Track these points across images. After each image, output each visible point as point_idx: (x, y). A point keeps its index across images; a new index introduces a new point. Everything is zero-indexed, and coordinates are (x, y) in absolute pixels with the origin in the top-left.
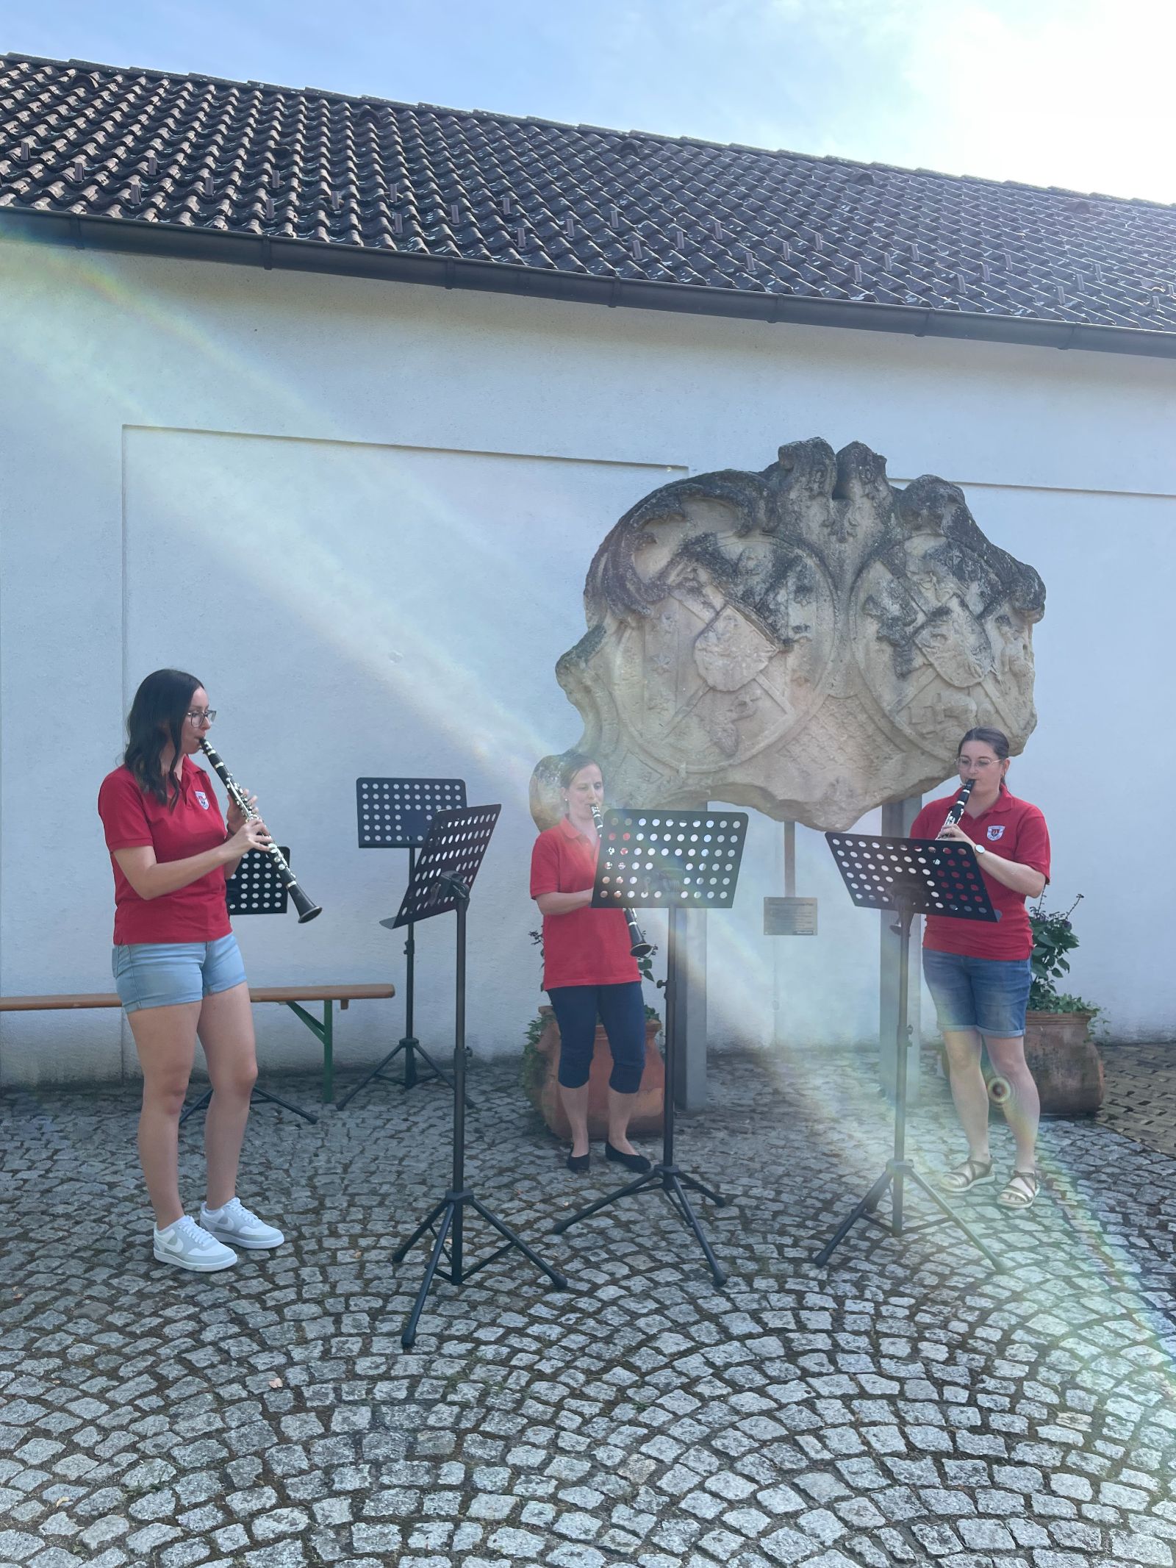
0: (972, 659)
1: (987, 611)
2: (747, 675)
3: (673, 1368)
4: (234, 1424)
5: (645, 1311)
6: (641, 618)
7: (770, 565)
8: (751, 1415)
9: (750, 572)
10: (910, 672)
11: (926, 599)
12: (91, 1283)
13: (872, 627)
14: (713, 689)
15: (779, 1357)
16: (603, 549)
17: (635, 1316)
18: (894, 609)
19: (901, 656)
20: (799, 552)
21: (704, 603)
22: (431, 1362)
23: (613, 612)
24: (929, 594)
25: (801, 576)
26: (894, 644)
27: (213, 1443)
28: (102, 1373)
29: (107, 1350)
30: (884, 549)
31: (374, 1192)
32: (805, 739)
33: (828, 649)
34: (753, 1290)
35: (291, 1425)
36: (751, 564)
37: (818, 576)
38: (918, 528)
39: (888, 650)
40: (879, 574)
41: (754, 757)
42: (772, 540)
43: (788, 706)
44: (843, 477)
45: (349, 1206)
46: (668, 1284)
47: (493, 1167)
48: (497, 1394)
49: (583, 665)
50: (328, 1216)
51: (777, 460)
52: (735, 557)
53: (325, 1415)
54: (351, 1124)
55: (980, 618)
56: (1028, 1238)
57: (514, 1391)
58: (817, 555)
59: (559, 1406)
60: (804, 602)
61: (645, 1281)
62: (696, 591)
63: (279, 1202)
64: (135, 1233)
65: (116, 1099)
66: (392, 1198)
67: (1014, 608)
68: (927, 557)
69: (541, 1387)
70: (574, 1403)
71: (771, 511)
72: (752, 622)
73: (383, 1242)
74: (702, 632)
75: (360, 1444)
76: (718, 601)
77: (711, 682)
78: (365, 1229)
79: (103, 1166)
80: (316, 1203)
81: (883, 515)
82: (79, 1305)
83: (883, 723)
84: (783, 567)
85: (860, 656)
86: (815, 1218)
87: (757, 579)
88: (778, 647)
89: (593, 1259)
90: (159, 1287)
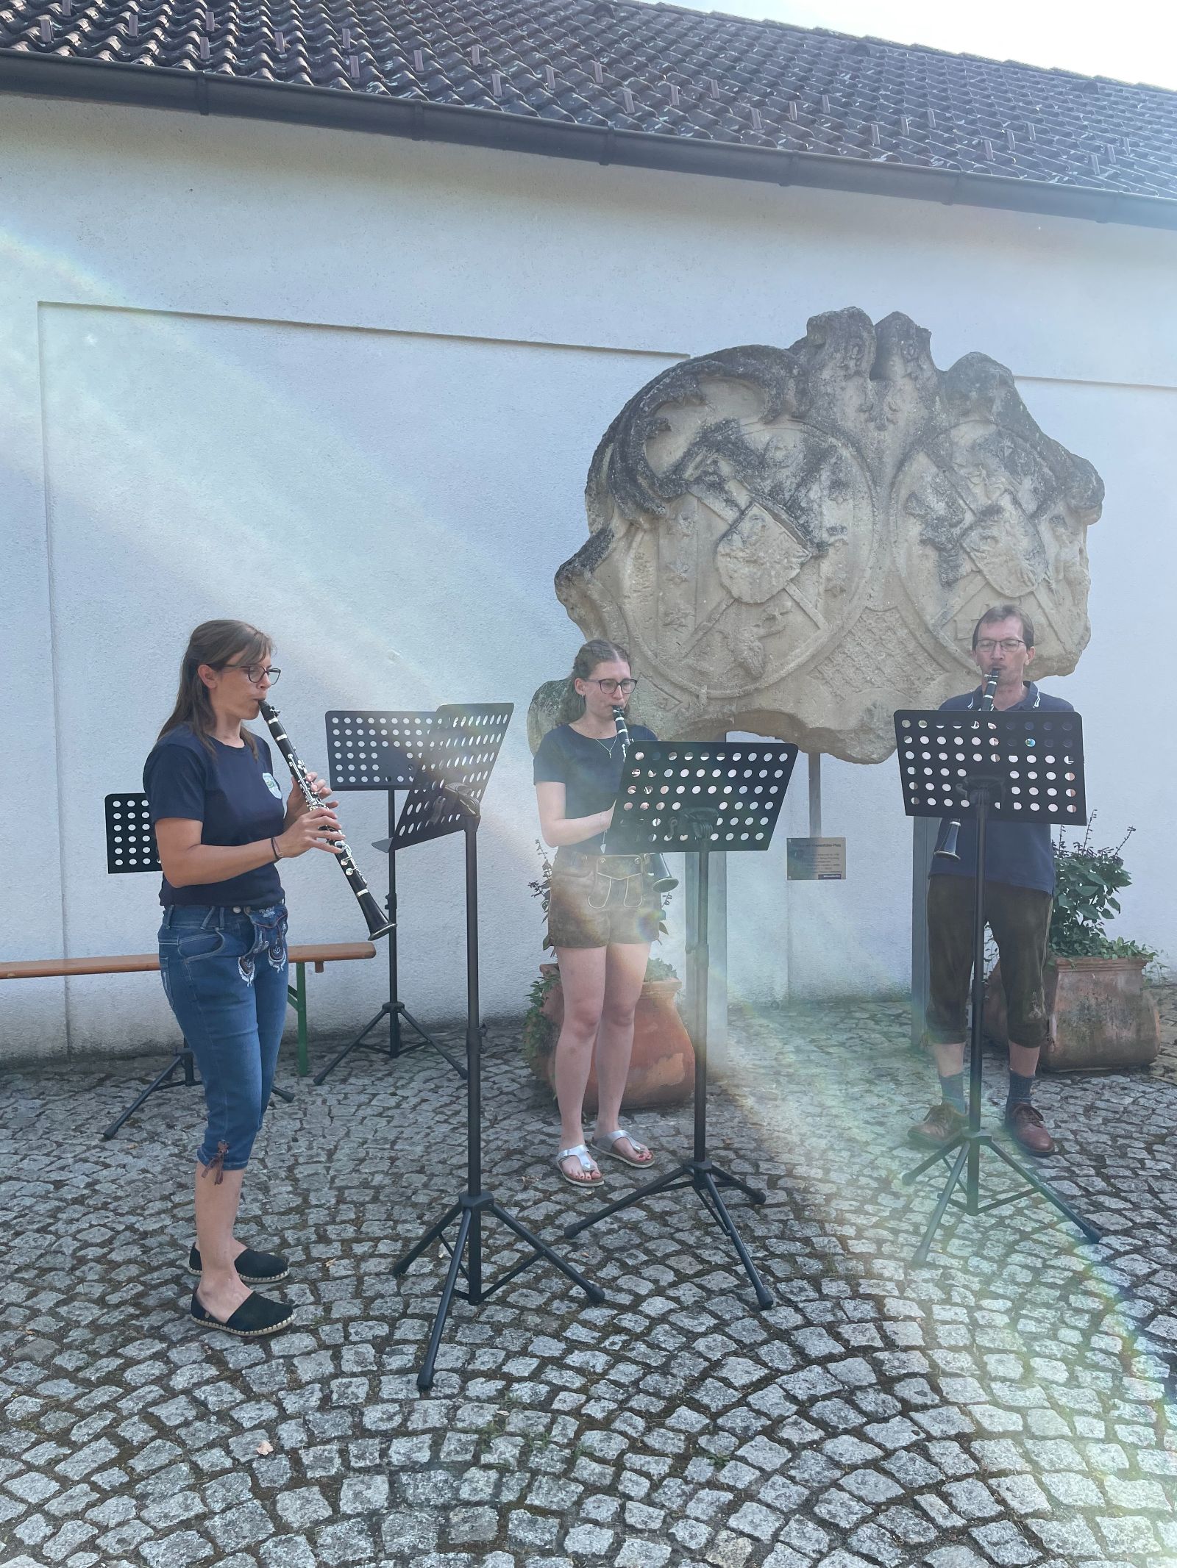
0: (1025, 564)
1: (1040, 509)
2: (777, 584)
3: (748, 1405)
4: (218, 1507)
5: (702, 1329)
6: (655, 518)
7: (801, 456)
8: (854, 1468)
9: (779, 465)
10: (956, 580)
11: (974, 496)
12: (35, 1313)
13: (914, 529)
14: (738, 601)
15: (871, 1385)
16: (607, 439)
17: (692, 1336)
18: (940, 507)
19: (947, 562)
20: (832, 440)
21: (727, 501)
22: (456, 1408)
23: (623, 514)
24: (978, 490)
25: (836, 469)
26: (939, 548)
27: (192, 1535)
28: (50, 1437)
29: (54, 1404)
30: (927, 439)
31: (365, 1185)
32: (839, 658)
33: (865, 554)
34: (823, 1297)
35: (290, 1506)
36: (779, 455)
37: (855, 469)
38: (966, 413)
39: (933, 554)
40: (922, 465)
41: (783, 679)
42: (802, 427)
43: (820, 618)
44: (882, 354)
45: (338, 1202)
46: (723, 1292)
47: (498, 1149)
48: (541, 1450)
49: (587, 575)
50: (314, 1216)
51: (804, 333)
52: (761, 447)
53: (331, 1489)
54: (332, 1100)
55: (1034, 516)
56: (1116, 1218)
57: (562, 1447)
58: (853, 445)
59: (619, 1465)
60: (840, 500)
61: (696, 1290)
62: (718, 487)
63: (256, 1200)
64: (86, 1245)
65: (62, 1077)
66: (387, 1191)
67: (1069, 507)
68: (973, 448)
69: (593, 1438)
70: (635, 1460)
71: (802, 393)
72: (782, 522)
73: (383, 1247)
74: (725, 535)
75: (379, 1529)
76: (742, 498)
77: (735, 593)
78: (358, 1231)
79: (47, 1160)
80: (299, 1201)
81: (926, 399)
82: (21, 1342)
83: (924, 639)
84: (815, 459)
85: (901, 562)
86: (873, 1201)
87: (786, 472)
88: (811, 551)
89: (630, 1262)
90: (116, 1316)
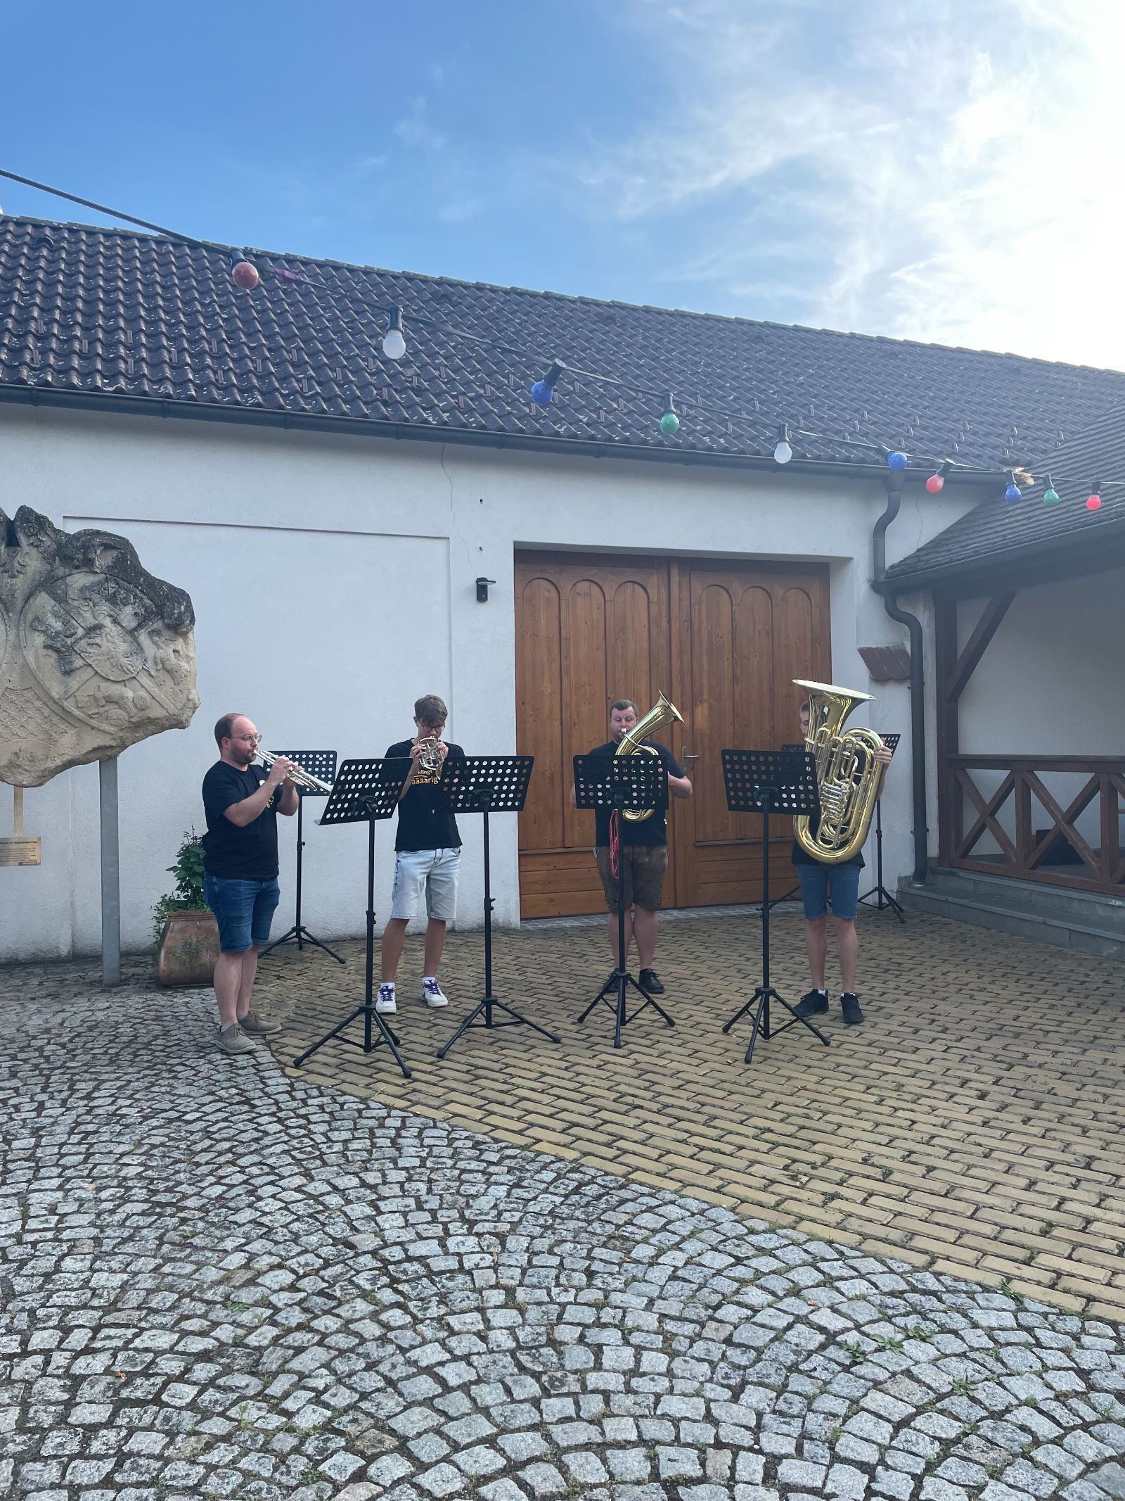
0: (124, 661)
1: (140, 626)
10: (72, 671)
11: (84, 618)
13: (39, 639)
18: (58, 626)
19: (64, 659)
24: (87, 615)
26: (57, 651)
30: (48, 583)
38: (77, 567)
39: (54, 655)
40: (43, 601)
55: (133, 631)
67: (166, 625)
68: (83, 589)
81: (49, 558)
83: (54, 707)
85: (31, 659)
